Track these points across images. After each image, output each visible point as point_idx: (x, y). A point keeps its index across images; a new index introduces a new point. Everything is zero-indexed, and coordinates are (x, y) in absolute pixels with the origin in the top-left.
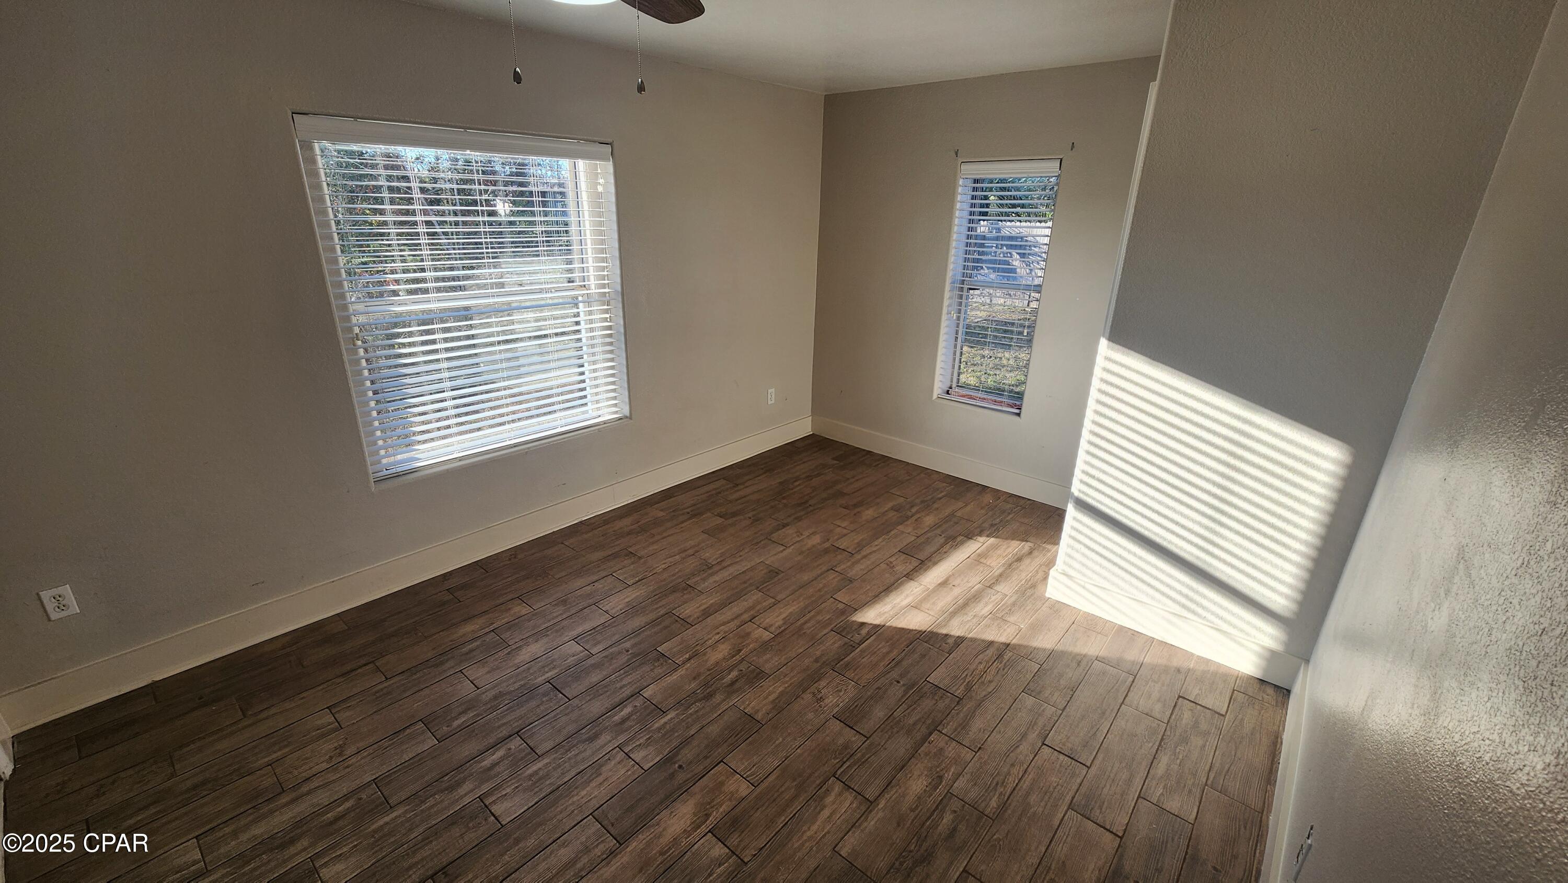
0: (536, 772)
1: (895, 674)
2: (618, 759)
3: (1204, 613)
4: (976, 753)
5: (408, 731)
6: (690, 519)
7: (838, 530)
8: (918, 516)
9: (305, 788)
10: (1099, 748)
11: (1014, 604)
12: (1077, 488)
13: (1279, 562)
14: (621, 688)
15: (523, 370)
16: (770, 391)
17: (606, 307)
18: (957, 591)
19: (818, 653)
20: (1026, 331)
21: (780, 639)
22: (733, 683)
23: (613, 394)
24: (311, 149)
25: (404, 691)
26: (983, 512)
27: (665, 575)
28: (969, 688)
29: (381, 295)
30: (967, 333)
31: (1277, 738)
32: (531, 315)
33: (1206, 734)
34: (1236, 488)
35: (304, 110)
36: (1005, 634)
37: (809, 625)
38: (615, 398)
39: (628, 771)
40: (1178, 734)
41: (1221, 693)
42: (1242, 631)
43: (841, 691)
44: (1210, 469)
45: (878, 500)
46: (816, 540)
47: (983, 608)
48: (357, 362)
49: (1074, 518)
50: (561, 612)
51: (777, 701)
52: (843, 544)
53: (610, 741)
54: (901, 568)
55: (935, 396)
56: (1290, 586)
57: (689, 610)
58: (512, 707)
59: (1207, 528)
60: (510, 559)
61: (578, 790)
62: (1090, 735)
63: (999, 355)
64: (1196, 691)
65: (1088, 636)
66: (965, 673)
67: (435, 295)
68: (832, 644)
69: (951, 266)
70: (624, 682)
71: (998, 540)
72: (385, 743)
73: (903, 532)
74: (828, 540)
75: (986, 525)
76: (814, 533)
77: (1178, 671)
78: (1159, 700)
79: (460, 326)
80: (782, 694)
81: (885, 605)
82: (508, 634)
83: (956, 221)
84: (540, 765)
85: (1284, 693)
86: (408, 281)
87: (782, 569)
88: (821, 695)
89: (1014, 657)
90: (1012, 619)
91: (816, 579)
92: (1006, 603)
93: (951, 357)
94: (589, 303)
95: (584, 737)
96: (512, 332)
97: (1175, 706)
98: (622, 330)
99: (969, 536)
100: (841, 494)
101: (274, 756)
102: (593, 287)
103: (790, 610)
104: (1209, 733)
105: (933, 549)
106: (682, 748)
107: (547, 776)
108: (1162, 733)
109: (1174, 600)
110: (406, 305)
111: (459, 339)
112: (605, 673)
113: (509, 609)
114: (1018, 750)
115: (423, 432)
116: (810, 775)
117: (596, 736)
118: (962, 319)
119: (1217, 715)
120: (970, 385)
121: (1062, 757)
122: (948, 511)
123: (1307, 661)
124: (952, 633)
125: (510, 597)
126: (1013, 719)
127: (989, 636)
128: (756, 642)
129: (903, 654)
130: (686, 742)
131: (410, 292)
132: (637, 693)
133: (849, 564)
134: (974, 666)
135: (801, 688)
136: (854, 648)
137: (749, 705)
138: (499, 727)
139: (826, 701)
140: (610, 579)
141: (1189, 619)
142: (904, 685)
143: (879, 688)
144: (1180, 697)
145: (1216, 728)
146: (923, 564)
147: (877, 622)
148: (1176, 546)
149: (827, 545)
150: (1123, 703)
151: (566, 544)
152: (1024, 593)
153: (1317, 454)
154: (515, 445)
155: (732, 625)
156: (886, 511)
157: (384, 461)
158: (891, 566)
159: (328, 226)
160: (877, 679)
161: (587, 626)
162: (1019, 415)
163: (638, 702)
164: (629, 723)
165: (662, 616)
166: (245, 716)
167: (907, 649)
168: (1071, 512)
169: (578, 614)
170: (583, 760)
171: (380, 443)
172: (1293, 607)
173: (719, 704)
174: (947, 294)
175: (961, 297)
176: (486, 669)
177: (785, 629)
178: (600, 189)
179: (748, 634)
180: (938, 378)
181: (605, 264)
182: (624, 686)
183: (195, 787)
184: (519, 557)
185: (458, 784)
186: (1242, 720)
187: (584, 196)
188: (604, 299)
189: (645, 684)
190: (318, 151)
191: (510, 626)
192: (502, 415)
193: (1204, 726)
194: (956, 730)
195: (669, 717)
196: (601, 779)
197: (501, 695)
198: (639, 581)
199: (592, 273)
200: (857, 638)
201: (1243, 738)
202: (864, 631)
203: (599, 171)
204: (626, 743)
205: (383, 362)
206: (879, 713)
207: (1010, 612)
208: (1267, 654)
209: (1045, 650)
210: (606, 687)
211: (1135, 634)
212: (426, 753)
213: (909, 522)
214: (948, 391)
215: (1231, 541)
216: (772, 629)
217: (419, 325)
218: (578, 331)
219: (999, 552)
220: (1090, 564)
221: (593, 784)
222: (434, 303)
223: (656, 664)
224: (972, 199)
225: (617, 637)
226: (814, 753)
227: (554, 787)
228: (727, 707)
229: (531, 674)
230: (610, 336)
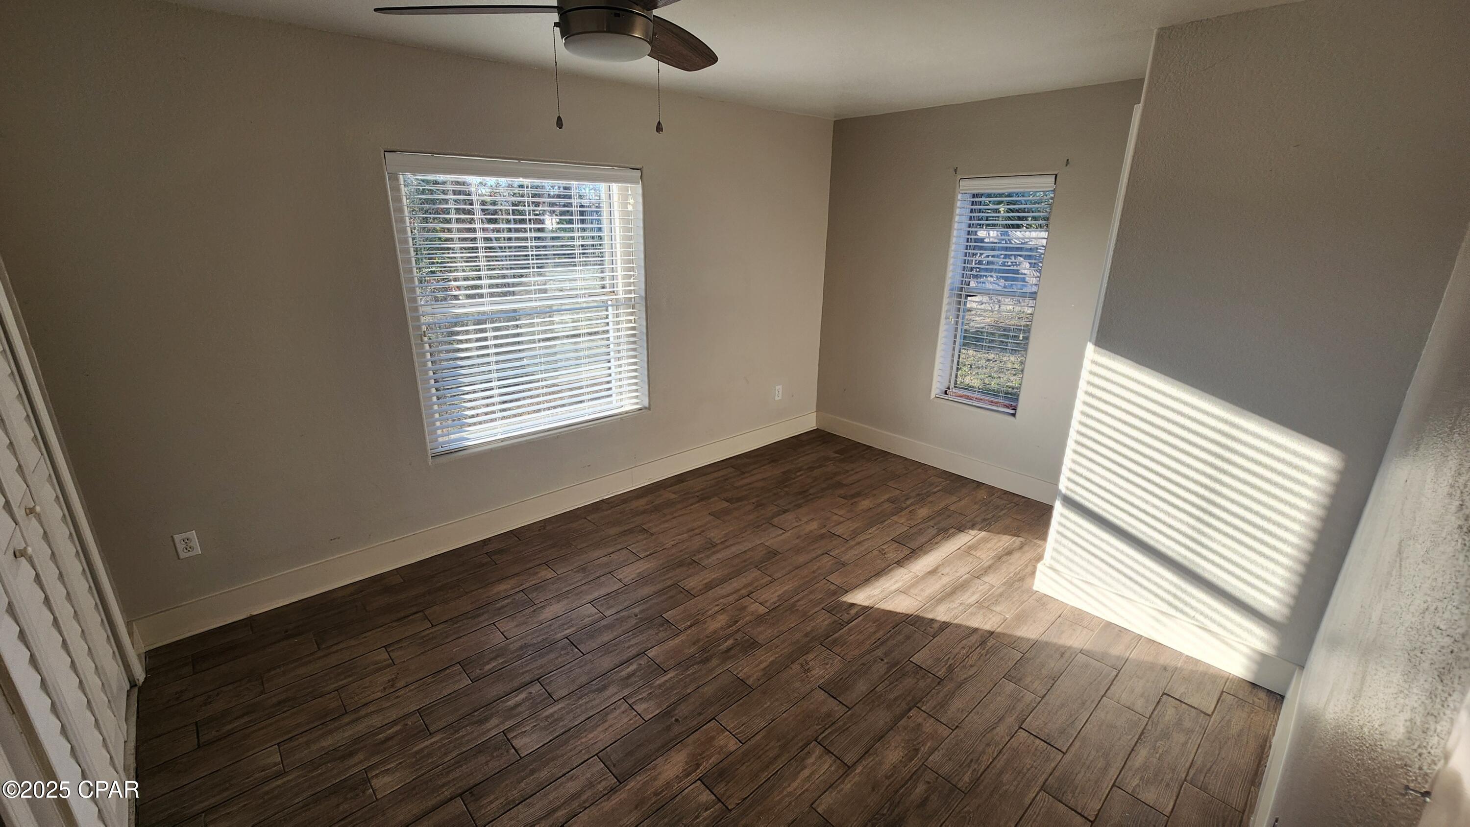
0: (552, 715)
1: (879, 653)
2: (623, 709)
3: (1192, 613)
4: (953, 730)
5: (448, 671)
6: (698, 502)
7: (835, 518)
8: (913, 508)
9: (363, 712)
10: (1077, 736)
11: (1001, 595)
12: (1063, 485)
13: (1271, 566)
14: (629, 647)
15: (559, 364)
16: (777, 388)
17: (631, 310)
18: (945, 580)
19: (809, 629)
20: (1021, 336)
21: (774, 614)
22: (729, 650)
23: (635, 387)
24: (397, 179)
25: (447, 637)
26: (977, 507)
27: (674, 551)
28: (951, 669)
29: (445, 299)
30: (965, 337)
31: (1266, 741)
32: (567, 317)
33: (1189, 732)
34: (1224, 490)
35: (393, 148)
36: (990, 623)
37: (802, 602)
38: (636, 391)
39: (630, 720)
40: (1159, 729)
41: (1208, 694)
42: (1232, 633)
43: (827, 664)
44: (1197, 470)
45: (874, 492)
46: (814, 525)
47: (970, 597)
48: (423, 355)
49: (1062, 515)
50: (580, 578)
51: (767, 669)
52: (838, 530)
53: (617, 693)
54: (892, 555)
55: (933, 396)
56: (1282, 590)
57: (693, 583)
58: (535, 657)
59: (1193, 528)
60: (539, 530)
61: (586, 733)
62: (1067, 723)
63: (1005, 359)
64: (1182, 690)
65: (1074, 630)
66: (948, 656)
67: (489, 299)
68: (823, 621)
69: (949, 274)
70: (632, 642)
71: (989, 533)
72: (429, 680)
73: (896, 523)
74: (825, 526)
75: (978, 519)
76: (812, 520)
77: (1165, 669)
78: (1142, 696)
79: (508, 326)
80: (772, 663)
81: (875, 589)
82: (535, 594)
83: (955, 233)
84: (555, 708)
85: (1277, 698)
86: (467, 288)
87: (780, 551)
88: (808, 666)
89: (997, 645)
90: (998, 609)
91: (811, 561)
92: (993, 593)
93: (949, 359)
94: (617, 307)
95: (594, 688)
96: (552, 331)
97: (1159, 702)
98: (645, 331)
99: (961, 529)
100: (839, 485)
101: (341, 683)
102: (621, 292)
103: (785, 588)
104: (1193, 731)
105: (924, 540)
106: (680, 704)
107: (561, 719)
108: (1142, 727)
109: (1163, 599)
110: (464, 308)
111: (507, 336)
112: (615, 633)
113: (537, 573)
114: (995, 732)
115: (473, 417)
116: (793, 738)
117: (605, 688)
118: (960, 323)
119: (1202, 715)
120: (973, 387)
121: (1038, 741)
122: (942, 505)
123: (1302, 667)
124: (938, 619)
125: (538, 562)
126: (992, 702)
127: (974, 623)
128: (752, 615)
129: (888, 635)
130: (684, 698)
131: (469, 297)
132: (643, 653)
133: (843, 549)
134: (957, 650)
135: (792, 658)
136: (842, 626)
137: (741, 671)
138: (523, 673)
139: (812, 672)
140: (625, 552)
141: (1177, 618)
142: (887, 663)
143: (863, 664)
144: (1164, 694)
145: (1200, 727)
146: (914, 553)
147: (866, 604)
148: (1164, 545)
149: (824, 531)
150: (1104, 695)
151: (589, 518)
152: (1011, 585)
153: (1308, 459)
154: (549, 430)
155: (731, 599)
156: (882, 502)
157: (440, 440)
158: (882, 553)
159: (407, 242)
160: (862, 656)
161: (603, 591)
162: (1014, 415)
163: (643, 661)
164: (633, 679)
165: (669, 587)
166: (319, 649)
167: (893, 631)
168: (1059, 508)
169: (595, 581)
170: (592, 708)
171: (438, 424)
172: (1286, 611)
173: (714, 669)
174: (946, 300)
175: (959, 303)
176: (515, 623)
177: (779, 606)
178: (630, 208)
179: (746, 607)
180: (936, 378)
181: (632, 273)
182: (632, 646)
183: (279, 703)
184: (548, 528)
185: (487, 719)
186: (1229, 721)
187: (616, 215)
188: (630, 303)
189: (650, 646)
190: (402, 181)
191: (537, 588)
192: (538, 403)
193: (1187, 724)
194: (935, 708)
195: (669, 676)
196: (606, 725)
197: (526, 646)
198: (651, 554)
199: (620, 281)
200: (846, 617)
201: (1228, 739)
202: (853, 611)
203: (630, 193)
204: (630, 695)
205: (443, 356)
206: (862, 687)
207: (997, 602)
208: (1257, 657)
209: (1028, 640)
210: (615, 646)
211: (1123, 630)
212: (461, 690)
213: (903, 513)
214: (946, 391)
215: (1219, 542)
216: (768, 604)
217: (475, 324)
218: (608, 331)
219: (989, 545)
220: (1076, 559)
221: (600, 729)
222: (487, 306)
223: (661, 629)
224: (971, 212)
225: (626, 604)
226: (799, 718)
227: (567, 729)
228: (721, 671)
229: (552, 630)
230: (634, 335)
